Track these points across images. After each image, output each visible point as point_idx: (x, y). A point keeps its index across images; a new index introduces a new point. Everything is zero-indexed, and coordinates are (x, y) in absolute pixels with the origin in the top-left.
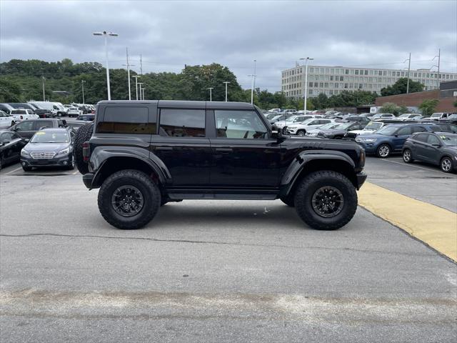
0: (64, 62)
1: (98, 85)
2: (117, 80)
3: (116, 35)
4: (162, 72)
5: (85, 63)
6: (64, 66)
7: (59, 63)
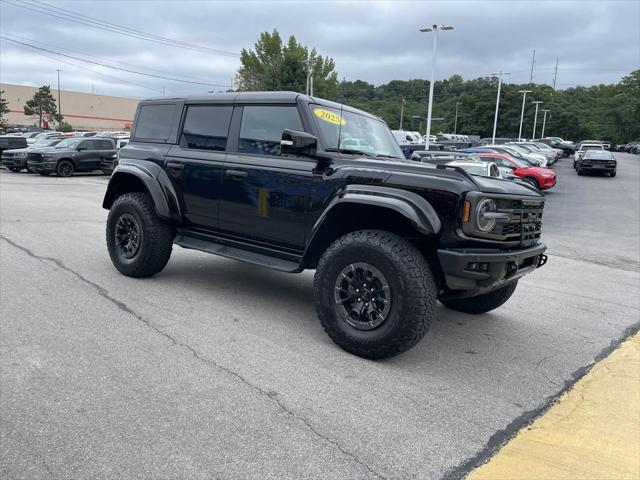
0: (451, 80)
1: (480, 108)
2: (510, 99)
3: (451, 28)
4: (598, 85)
5: (480, 79)
6: (451, 85)
7: (445, 81)
